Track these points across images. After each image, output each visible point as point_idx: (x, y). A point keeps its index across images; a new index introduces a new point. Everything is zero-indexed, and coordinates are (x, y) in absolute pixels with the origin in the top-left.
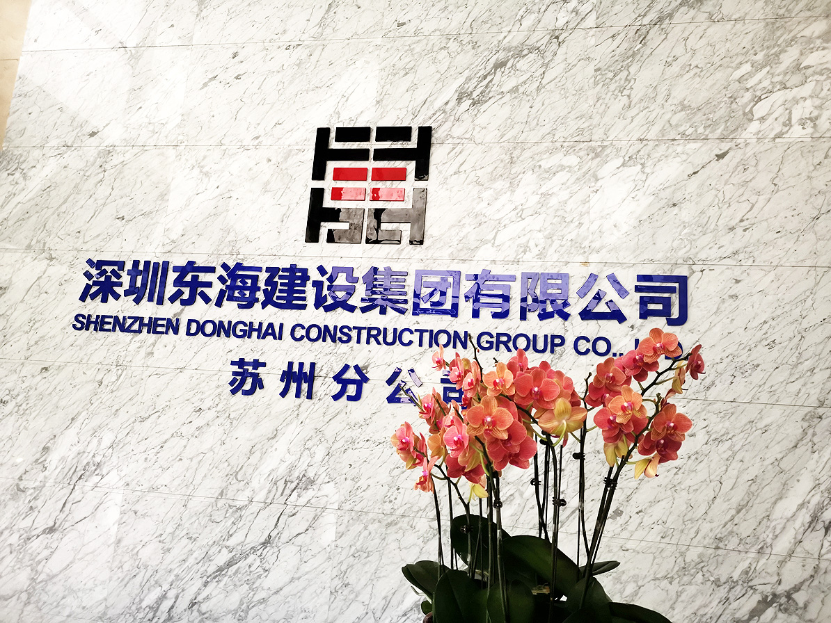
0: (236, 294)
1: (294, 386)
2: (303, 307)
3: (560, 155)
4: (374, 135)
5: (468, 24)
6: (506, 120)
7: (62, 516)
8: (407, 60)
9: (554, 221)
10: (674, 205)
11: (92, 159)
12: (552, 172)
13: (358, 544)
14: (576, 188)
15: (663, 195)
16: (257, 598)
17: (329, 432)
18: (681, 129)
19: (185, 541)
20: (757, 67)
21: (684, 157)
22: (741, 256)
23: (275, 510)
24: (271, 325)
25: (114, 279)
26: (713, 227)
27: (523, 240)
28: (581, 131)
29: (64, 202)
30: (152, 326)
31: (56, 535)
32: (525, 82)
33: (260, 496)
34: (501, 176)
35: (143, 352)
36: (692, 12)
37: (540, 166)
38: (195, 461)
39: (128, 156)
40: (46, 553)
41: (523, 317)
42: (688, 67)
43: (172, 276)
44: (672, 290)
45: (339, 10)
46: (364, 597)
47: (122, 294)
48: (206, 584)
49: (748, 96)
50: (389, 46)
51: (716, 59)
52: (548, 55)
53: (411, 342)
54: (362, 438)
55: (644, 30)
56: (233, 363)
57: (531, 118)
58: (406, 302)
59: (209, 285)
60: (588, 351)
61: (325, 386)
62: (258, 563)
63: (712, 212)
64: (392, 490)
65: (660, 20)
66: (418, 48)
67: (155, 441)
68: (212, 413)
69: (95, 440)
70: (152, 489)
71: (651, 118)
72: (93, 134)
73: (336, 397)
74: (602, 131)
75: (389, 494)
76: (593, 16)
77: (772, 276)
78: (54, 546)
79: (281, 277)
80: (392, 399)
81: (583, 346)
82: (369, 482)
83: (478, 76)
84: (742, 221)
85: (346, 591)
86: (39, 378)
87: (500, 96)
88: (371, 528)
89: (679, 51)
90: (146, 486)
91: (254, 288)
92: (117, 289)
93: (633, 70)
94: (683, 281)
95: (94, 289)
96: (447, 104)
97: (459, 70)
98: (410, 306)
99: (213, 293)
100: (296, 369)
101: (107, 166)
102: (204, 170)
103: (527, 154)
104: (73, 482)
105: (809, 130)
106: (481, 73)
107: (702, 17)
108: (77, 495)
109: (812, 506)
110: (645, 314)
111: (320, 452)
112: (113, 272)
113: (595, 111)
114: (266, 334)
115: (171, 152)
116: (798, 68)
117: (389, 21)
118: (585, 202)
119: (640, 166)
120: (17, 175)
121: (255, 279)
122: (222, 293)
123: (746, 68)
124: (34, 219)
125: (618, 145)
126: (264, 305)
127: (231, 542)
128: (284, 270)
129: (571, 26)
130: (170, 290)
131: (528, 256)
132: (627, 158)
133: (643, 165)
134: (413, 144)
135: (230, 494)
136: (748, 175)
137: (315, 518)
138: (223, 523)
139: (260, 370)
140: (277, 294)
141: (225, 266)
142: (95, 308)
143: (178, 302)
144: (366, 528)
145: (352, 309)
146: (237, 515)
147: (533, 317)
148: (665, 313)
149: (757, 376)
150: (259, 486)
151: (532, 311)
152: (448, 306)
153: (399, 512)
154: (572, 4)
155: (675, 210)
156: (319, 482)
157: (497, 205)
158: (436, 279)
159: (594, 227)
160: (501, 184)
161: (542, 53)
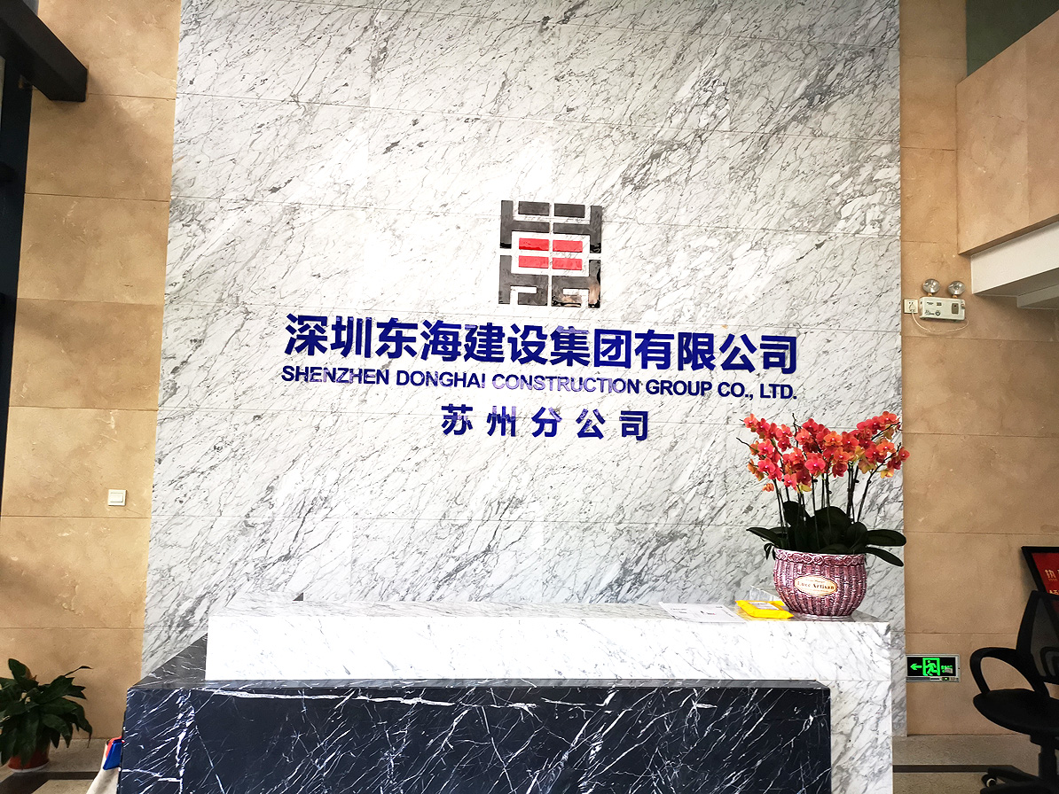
0: (440, 348)
1: (499, 426)
2: (501, 360)
3: (705, 237)
4: (552, 210)
5: (627, 116)
6: (663, 204)
7: (296, 545)
8: (578, 143)
9: (701, 292)
10: (787, 282)
11: (277, 216)
12: (699, 252)
13: (562, 546)
14: (717, 265)
15: (781, 273)
16: (483, 594)
17: (532, 462)
18: (792, 223)
19: (416, 555)
20: (845, 177)
21: (794, 245)
22: (831, 323)
23: (491, 526)
24: (474, 375)
25: (317, 333)
26: (812, 300)
27: (678, 306)
28: (720, 219)
29: (254, 257)
30: (363, 375)
31: (292, 561)
32: (675, 173)
33: (479, 515)
34: (660, 252)
35: (356, 399)
36: (801, 127)
37: (690, 246)
38: (418, 490)
39: (316, 214)
40: (286, 577)
41: (681, 368)
42: (796, 172)
43: (376, 332)
44: (785, 347)
45: (513, 89)
46: (570, 584)
47: (329, 347)
48: (438, 588)
49: (838, 199)
50: (560, 129)
51: (817, 168)
52: (694, 151)
53: (594, 389)
54: (559, 465)
55: (765, 138)
56: (444, 408)
57: (682, 204)
58: (588, 356)
59: (413, 339)
60: (728, 393)
61: (526, 426)
62: (481, 567)
63: (812, 288)
64: (585, 504)
65: (778, 130)
66: (586, 134)
67: (379, 476)
68: (428, 452)
69: (319, 479)
70: (380, 516)
71: (771, 212)
72: (274, 190)
73: (536, 434)
74: (736, 219)
75: (584, 507)
76: (727, 121)
77: (850, 337)
78: (292, 570)
79: (479, 334)
80: (582, 434)
81: (725, 389)
82: (567, 499)
83: (638, 164)
84: (832, 296)
85: (555, 581)
86: (253, 425)
87: (657, 184)
88: (571, 533)
89: (791, 158)
90: (375, 514)
91: (456, 343)
92: (322, 343)
93: (758, 170)
94: (793, 340)
95: (298, 343)
96: (613, 186)
97: (622, 157)
98: (591, 359)
99: (418, 346)
100: (499, 412)
101: (295, 223)
102: (397, 233)
103: (680, 235)
104: (303, 515)
105: (877, 230)
106: (640, 162)
107: (808, 132)
108: (308, 526)
110: (767, 365)
111: (526, 478)
112: (317, 326)
113: (730, 203)
114: (470, 383)
115: (361, 214)
116: (871, 180)
117: (559, 105)
118: (724, 277)
119: (763, 251)
120: (194, 226)
121: (456, 335)
122: (426, 348)
123: (837, 177)
124: (221, 272)
125: (747, 232)
126: (466, 358)
127: (457, 553)
128: (482, 327)
129: (711, 128)
130: (376, 344)
131: (683, 319)
132: (754, 243)
133: (765, 249)
134: (586, 220)
135: (452, 516)
136: (836, 262)
137: (526, 530)
138: (448, 539)
139: (468, 413)
140: (477, 348)
141: (427, 324)
142: (302, 360)
143: (385, 356)
144: (567, 534)
145: (543, 361)
146: (460, 531)
147: (688, 367)
148: (781, 364)
149: (840, 409)
150: (476, 508)
151: (687, 362)
152: (622, 359)
153: (592, 520)
154: (712, 108)
155: (787, 286)
156: (526, 501)
157: (657, 276)
158: (612, 337)
159: (730, 298)
160: (659, 259)
161: (688, 149)
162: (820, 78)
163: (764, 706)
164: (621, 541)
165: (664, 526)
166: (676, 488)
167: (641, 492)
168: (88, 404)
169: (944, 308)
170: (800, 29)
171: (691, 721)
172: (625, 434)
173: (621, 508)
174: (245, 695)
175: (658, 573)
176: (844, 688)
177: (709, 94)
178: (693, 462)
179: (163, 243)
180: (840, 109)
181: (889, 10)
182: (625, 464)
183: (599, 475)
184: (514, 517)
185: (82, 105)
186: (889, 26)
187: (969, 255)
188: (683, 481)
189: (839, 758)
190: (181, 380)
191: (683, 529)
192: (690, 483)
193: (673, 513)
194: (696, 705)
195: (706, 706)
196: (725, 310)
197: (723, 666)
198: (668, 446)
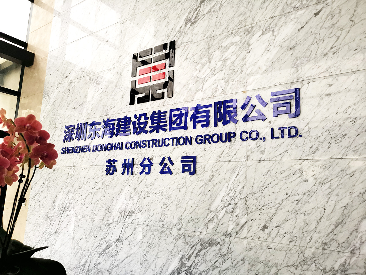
1: (126, 170)
2: (129, 134)
3: (231, 37)
4: (153, 51)
6: (206, 27)
7: (59, 227)
8: (165, 12)
9: (229, 73)
10: (291, 49)
12: (227, 48)
13: (150, 241)
14: (239, 53)
15: (284, 45)
16: (115, 264)
18: (293, 5)
19: (93, 238)
21: (295, 20)
22: (332, 70)
23: (120, 226)
24: (119, 144)
25: (72, 132)
26: (314, 56)
27: (215, 86)
28: (241, 22)
29: (59, 105)
30: (83, 149)
31: (57, 234)
32: (214, 6)
33: (116, 220)
34: (205, 56)
35: (80, 160)
37: (222, 46)
38: (96, 204)
39: (76, 83)
40: (54, 242)
41: (216, 125)
43: (89, 128)
44: (291, 98)
46: (153, 267)
47: (74, 138)
48: (99, 257)
53: (169, 144)
54: (151, 191)
56: (107, 162)
57: (217, 22)
58: (167, 125)
59: (99, 130)
61: (137, 169)
62: (115, 248)
63: (313, 47)
64: (163, 216)
66: (169, 6)
67: (84, 197)
68: (101, 184)
69: (67, 197)
70: (83, 216)
71: (276, 5)
72: (67, 77)
73: (141, 173)
74: (251, 19)
75: (161, 218)
77: (352, 78)
78: (56, 239)
79: (122, 122)
80: (162, 172)
82: (154, 212)
83: (193, 10)
84: (332, 48)
85: (146, 263)
86: (53, 173)
87: (203, 17)
88: (155, 233)
90: (81, 215)
91: (113, 128)
92: (73, 136)
95: (67, 137)
96: (181, 28)
97: (186, 10)
99: (100, 133)
100: (127, 162)
101: (70, 88)
103: (216, 41)
104: (61, 213)
106: (195, 8)
108: (62, 219)
110: (277, 114)
111: (136, 199)
112: (72, 129)
113: (247, 10)
114: (117, 148)
118: (244, 59)
119: (271, 32)
120: (47, 98)
122: (103, 132)
124: (51, 113)
125: (259, 24)
126: (116, 135)
128: (123, 119)
130: (88, 134)
131: (218, 93)
132: (264, 30)
133: (273, 31)
134: (168, 51)
135: (106, 218)
136: (335, 20)
137: (135, 229)
138: (104, 230)
139: (116, 164)
140: (121, 130)
141: (104, 121)
142: (67, 144)
143: (90, 139)
144: (153, 234)
145: (146, 132)
146: (109, 227)
147: (220, 124)
148: (288, 111)
150: (116, 213)
151: (220, 121)
152: (183, 125)
153: (165, 226)
155: (291, 52)
156: (136, 212)
157: (203, 71)
158: (178, 112)
159: (248, 72)
165: (206, 235)
166: (213, 208)
167: (192, 210)
172: (184, 171)
173: (180, 219)
178: (224, 189)
182: (183, 190)
183: (170, 197)
188: (218, 203)
191: (218, 238)
192: (222, 205)
193: (211, 226)
196: (245, 81)
198: (208, 178)
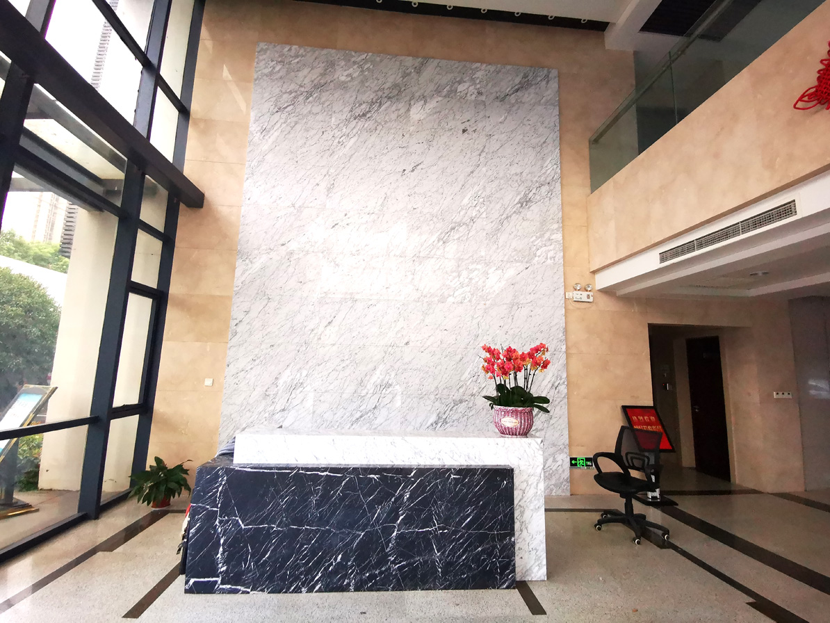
3: (475, 264)
5: (440, 211)
6: (456, 249)
7: (288, 405)
8: (418, 223)
9: (474, 289)
10: (513, 284)
11: (284, 256)
12: (472, 271)
13: (410, 405)
14: (481, 277)
15: (509, 280)
16: (373, 427)
17: (396, 366)
18: (515, 258)
19: (342, 410)
20: (538, 238)
21: (515, 268)
22: (533, 303)
23: (377, 396)
27: (463, 295)
28: (482, 256)
29: (272, 274)
31: (286, 412)
32: (462, 236)
33: (371, 391)
34: (455, 271)
36: (517, 216)
37: (468, 268)
38: (344, 380)
39: (301, 255)
40: (282, 419)
42: (516, 236)
45: (389, 200)
48: (352, 425)
49: (535, 248)
50: (410, 217)
51: (525, 234)
52: (470, 227)
55: (502, 221)
57: (465, 249)
62: (372, 415)
63: (524, 287)
65: (507, 218)
66: (422, 219)
67: (325, 373)
68: (348, 362)
69: (299, 375)
71: (505, 253)
72: (283, 245)
74: (489, 256)
75: (420, 387)
76: (485, 213)
77: (542, 309)
78: (285, 416)
82: (412, 384)
83: (445, 232)
84: (533, 291)
85: (406, 422)
86: (270, 349)
87: (453, 241)
88: (414, 400)
89: (513, 229)
90: (323, 390)
93: (499, 235)
96: (434, 242)
97: (438, 229)
101: (291, 259)
102: (336, 263)
103: (464, 264)
104: (291, 390)
105: (553, 261)
107: (520, 218)
108: (293, 395)
109: (552, 382)
111: (393, 374)
113: (486, 249)
115: (321, 255)
116: (549, 239)
117: (409, 206)
118: (484, 282)
119: (501, 270)
120: (247, 261)
123: (534, 238)
124: (258, 281)
125: (494, 262)
127: (361, 409)
129: (478, 216)
131: (465, 301)
132: (497, 267)
133: (503, 270)
135: (359, 391)
136: (535, 275)
137: (393, 398)
138: (357, 402)
144: (412, 400)
146: (362, 399)
150: (370, 387)
153: (424, 393)
154: (478, 208)
156: (393, 385)
157: (454, 282)
159: (487, 291)
160: (455, 274)
161: (468, 225)
162: (526, 195)
163: (484, 476)
164: (437, 404)
165: (457, 397)
166: (462, 379)
167: (446, 380)
168: (197, 341)
169: (583, 296)
170: (516, 174)
171: (450, 484)
173: (437, 388)
174: (249, 470)
175: (454, 418)
176: (522, 468)
177: (476, 202)
178: (471, 366)
179: (234, 269)
180: (535, 208)
181: (555, 166)
182: (439, 368)
183: (427, 372)
184: (387, 392)
185: (202, 210)
186: (556, 173)
187: (594, 272)
188: (466, 375)
189: (520, 501)
190: (239, 329)
191: (466, 397)
192: (469, 376)
193: (461, 390)
194: (452, 476)
195: (457, 477)
196: (485, 297)
197: (467, 459)
198: (459, 359)
